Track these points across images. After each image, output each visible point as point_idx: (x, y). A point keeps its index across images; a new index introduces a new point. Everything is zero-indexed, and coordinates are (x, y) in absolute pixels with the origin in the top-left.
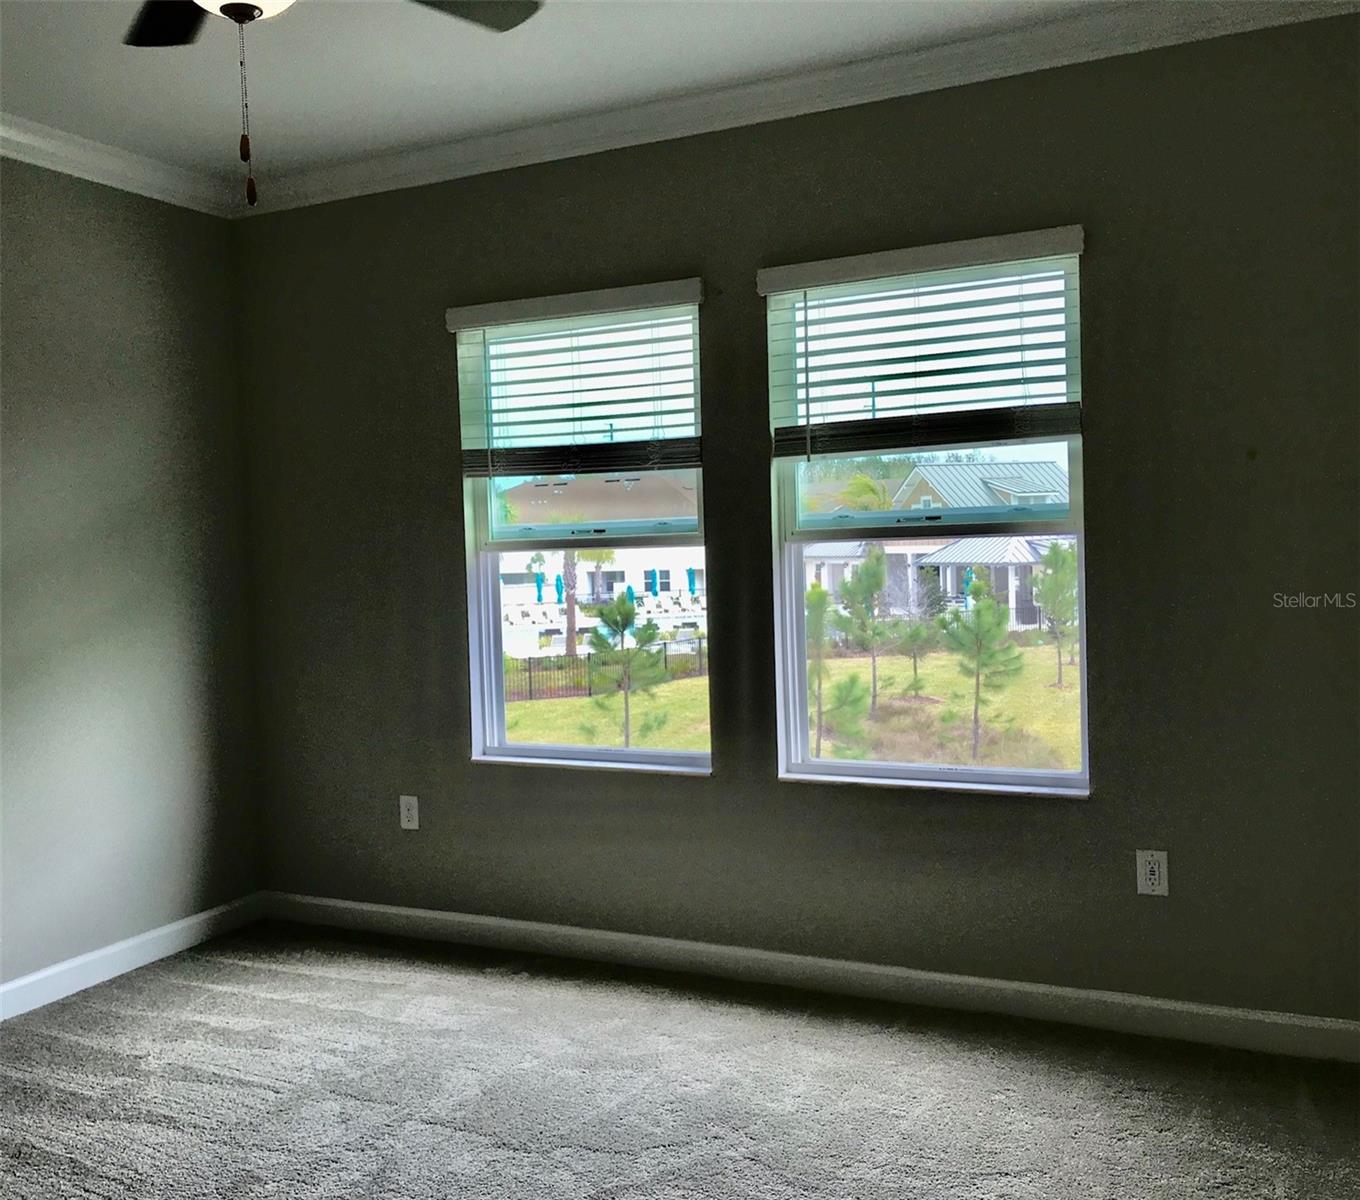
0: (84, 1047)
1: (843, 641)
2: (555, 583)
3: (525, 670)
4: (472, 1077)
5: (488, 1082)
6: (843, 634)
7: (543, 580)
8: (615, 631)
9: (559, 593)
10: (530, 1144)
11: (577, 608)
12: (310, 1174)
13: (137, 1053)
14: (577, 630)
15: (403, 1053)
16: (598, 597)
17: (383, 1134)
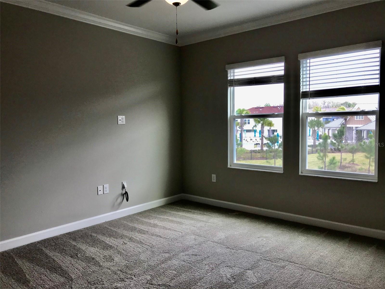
0: (144, 221)
1: (334, 149)
2: (259, 132)
3: (250, 153)
4: (223, 234)
5: (227, 236)
6: (334, 147)
7: (256, 132)
8: (272, 143)
9: (260, 135)
10: (234, 248)
11: (264, 138)
12: (187, 249)
13: (154, 223)
14: (264, 144)
15: (209, 228)
16: (270, 136)
17: (203, 243)
